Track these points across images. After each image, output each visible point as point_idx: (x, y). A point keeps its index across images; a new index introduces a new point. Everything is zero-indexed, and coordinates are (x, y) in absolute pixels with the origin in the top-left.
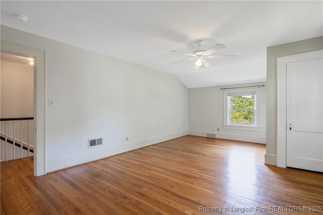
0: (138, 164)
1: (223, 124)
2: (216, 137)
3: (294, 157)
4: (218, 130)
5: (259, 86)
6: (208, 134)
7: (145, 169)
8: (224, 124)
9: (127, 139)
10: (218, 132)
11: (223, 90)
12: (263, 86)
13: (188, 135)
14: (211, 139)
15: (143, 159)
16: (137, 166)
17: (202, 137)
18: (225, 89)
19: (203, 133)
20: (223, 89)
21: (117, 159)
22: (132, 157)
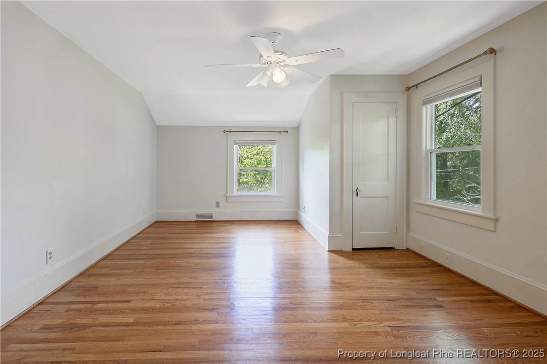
0: (131, 319)
1: (227, 193)
2: (214, 219)
3: (361, 233)
4: (218, 205)
5: (280, 132)
6: (198, 215)
7: (168, 327)
8: (228, 195)
9: (49, 256)
10: (218, 210)
11: (227, 135)
12: (287, 131)
13: (156, 222)
14: (205, 224)
15: (129, 302)
16: (135, 328)
17: (187, 222)
18: (230, 132)
19: (189, 213)
20: (226, 131)
21: (41, 329)
22: (88, 306)
